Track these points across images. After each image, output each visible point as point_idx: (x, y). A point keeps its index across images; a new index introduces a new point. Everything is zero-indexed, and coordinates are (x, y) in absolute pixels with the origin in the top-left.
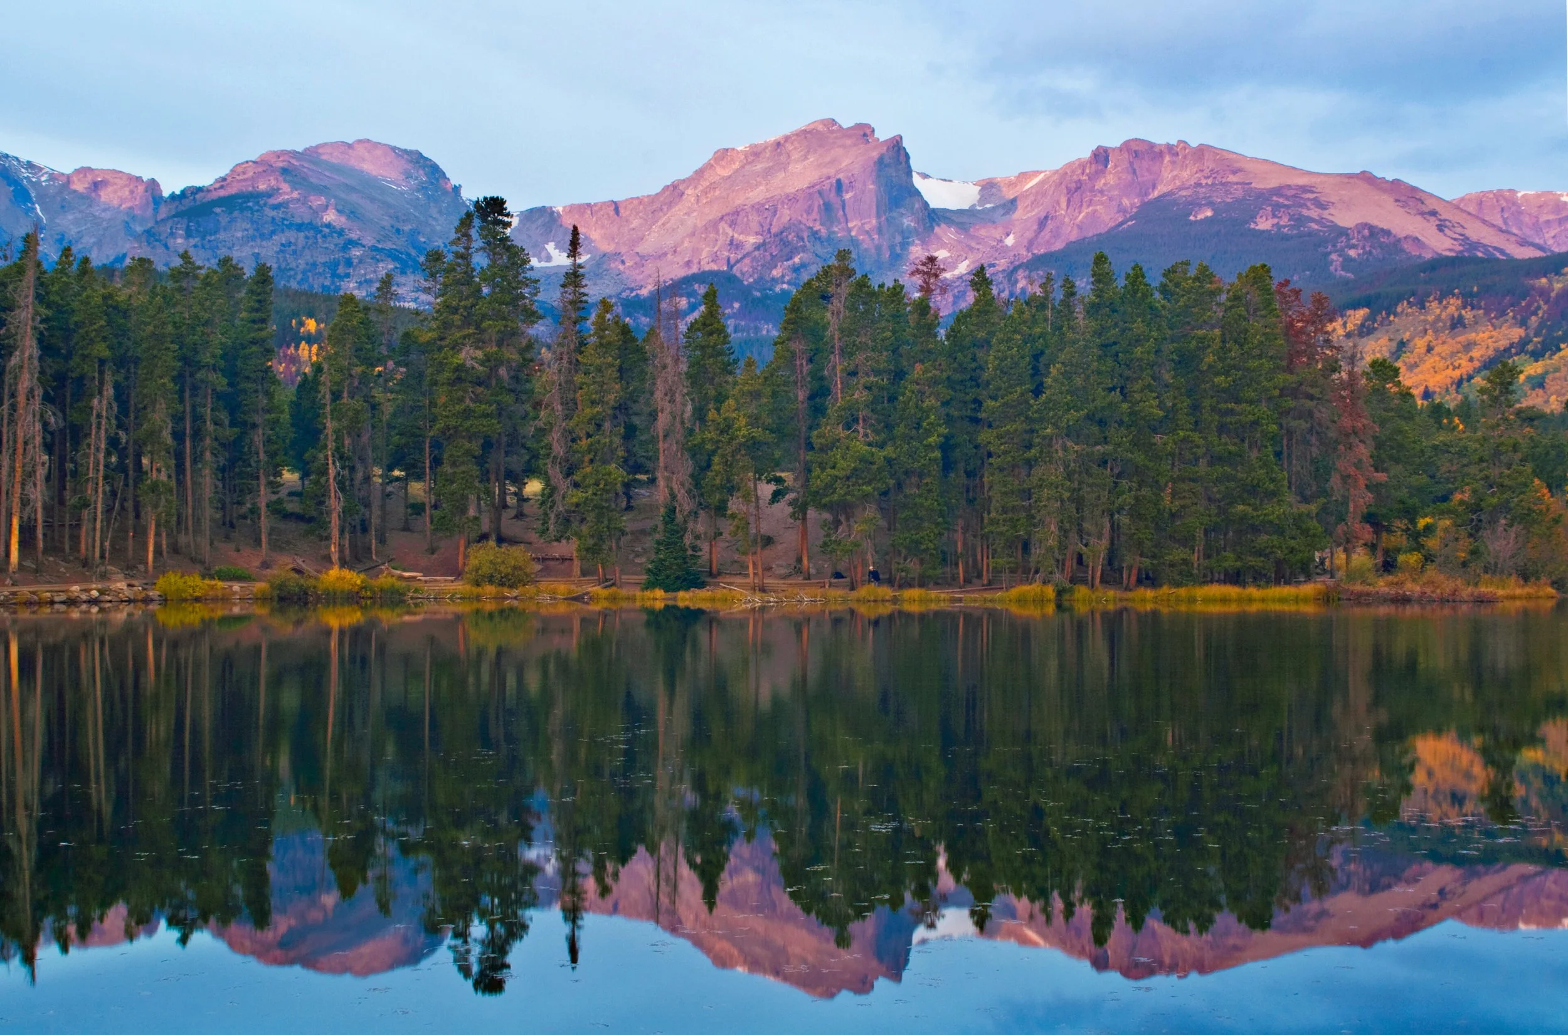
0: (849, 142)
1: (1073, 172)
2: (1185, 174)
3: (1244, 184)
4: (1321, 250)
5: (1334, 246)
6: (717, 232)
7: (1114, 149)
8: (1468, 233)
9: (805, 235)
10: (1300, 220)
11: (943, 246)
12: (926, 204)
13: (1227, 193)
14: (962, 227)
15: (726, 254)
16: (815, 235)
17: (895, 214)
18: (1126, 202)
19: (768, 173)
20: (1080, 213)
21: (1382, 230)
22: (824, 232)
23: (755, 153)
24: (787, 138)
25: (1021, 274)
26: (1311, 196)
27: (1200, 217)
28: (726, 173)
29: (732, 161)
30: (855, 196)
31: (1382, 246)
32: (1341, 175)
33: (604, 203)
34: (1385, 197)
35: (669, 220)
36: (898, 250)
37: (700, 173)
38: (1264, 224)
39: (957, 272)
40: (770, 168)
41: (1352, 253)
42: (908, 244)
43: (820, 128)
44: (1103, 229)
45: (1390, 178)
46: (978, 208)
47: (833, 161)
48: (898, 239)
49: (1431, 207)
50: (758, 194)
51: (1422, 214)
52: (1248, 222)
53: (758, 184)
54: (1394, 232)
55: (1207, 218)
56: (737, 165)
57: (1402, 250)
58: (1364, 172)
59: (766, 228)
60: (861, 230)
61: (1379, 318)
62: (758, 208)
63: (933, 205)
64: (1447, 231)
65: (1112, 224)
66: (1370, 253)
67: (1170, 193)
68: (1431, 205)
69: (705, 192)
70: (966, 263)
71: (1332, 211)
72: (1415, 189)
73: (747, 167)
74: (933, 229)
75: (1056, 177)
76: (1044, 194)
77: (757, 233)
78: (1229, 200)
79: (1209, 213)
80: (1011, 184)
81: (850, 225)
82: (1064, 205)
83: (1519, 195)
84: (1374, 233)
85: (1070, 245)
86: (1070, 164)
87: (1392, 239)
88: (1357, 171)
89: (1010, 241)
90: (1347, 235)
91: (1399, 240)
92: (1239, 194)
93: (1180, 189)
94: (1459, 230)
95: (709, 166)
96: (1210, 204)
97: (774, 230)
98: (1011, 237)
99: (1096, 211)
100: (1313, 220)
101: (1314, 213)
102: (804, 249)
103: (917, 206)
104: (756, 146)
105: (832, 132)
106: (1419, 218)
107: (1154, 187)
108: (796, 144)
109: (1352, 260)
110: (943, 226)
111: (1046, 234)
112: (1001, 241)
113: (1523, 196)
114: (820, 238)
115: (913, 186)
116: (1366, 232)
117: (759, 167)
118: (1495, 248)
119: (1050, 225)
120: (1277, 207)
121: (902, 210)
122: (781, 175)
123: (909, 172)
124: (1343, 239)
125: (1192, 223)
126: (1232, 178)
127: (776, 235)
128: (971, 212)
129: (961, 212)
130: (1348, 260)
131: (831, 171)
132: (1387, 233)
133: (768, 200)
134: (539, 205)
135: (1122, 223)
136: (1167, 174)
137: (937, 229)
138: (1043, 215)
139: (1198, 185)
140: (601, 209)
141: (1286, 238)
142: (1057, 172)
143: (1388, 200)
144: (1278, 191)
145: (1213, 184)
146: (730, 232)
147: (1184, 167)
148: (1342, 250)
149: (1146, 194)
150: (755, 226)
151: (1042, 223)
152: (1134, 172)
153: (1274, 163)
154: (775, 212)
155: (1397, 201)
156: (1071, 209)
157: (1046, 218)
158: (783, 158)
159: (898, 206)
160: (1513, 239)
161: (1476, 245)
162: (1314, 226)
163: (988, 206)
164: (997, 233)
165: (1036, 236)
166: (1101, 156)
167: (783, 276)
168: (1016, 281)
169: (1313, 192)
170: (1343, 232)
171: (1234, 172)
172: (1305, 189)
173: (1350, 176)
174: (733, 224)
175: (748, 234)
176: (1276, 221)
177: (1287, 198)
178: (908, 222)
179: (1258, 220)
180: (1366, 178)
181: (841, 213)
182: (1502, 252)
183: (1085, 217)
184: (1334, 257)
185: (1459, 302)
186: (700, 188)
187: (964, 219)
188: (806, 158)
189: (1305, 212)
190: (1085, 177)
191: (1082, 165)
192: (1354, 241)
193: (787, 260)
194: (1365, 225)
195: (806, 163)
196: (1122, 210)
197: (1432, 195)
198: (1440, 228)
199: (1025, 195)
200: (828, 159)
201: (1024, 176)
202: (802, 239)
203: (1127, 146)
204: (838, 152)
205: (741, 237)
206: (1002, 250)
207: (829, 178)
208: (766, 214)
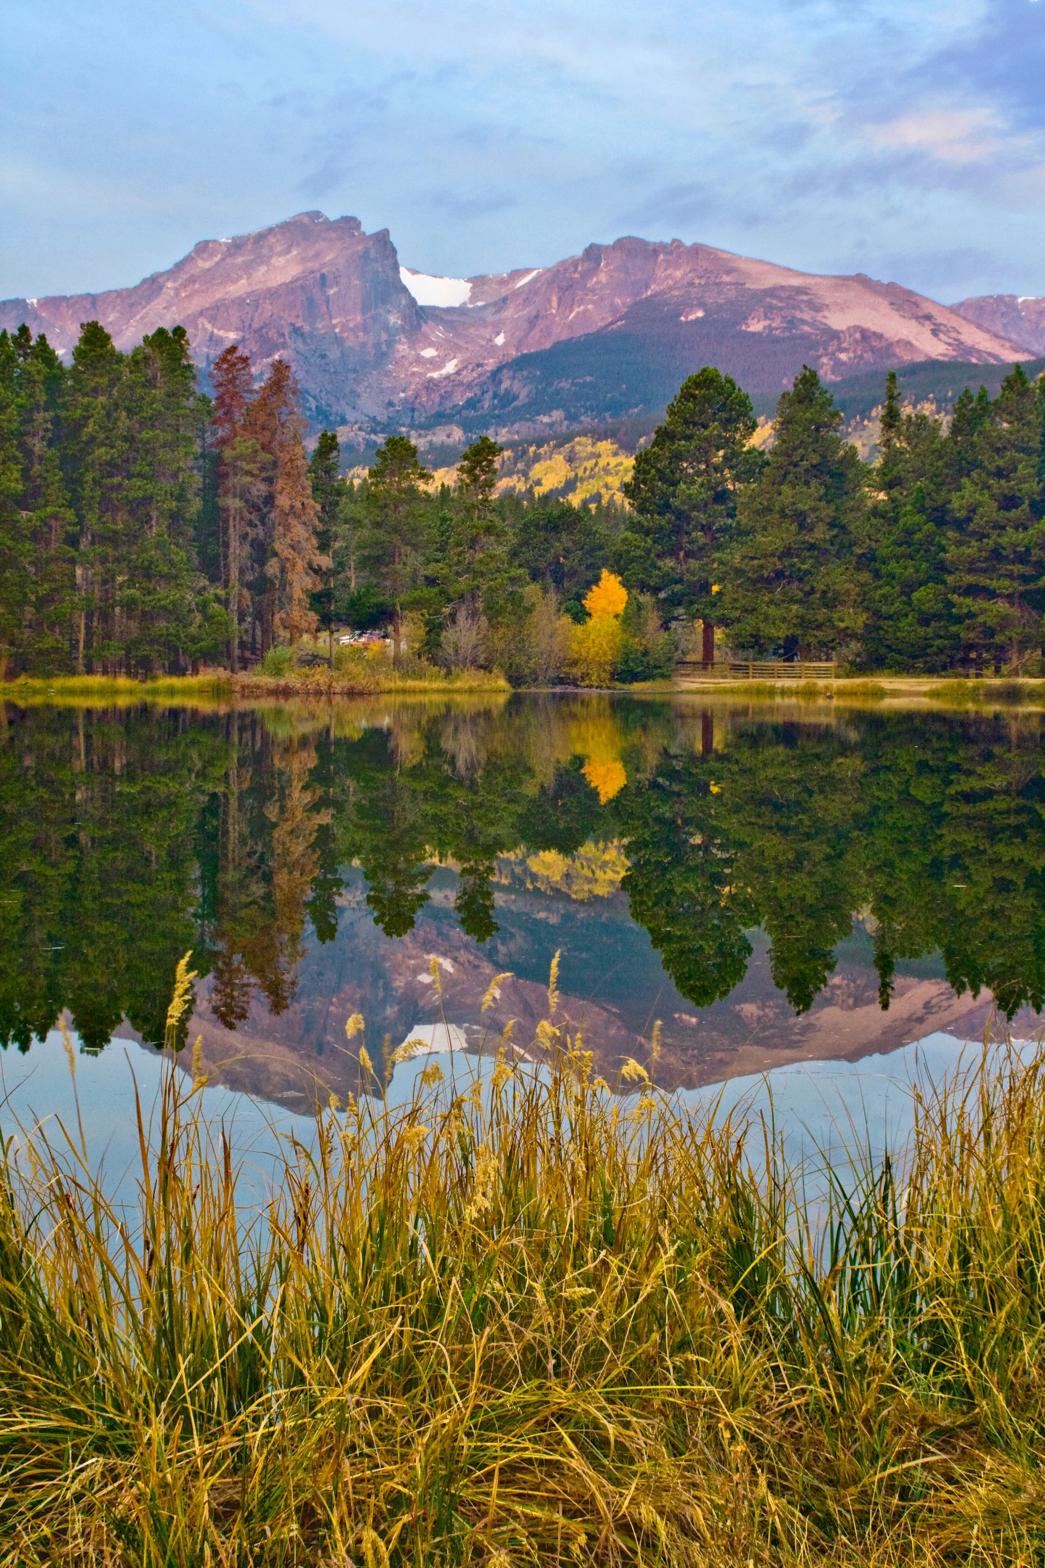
0: (333, 235)
1: (566, 270)
2: (678, 274)
3: (736, 284)
4: (812, 353)
5: (825, 349)
6: (196, 328)
7: (607, 247)
8: (962, 338)
9: (286, 331)
10: (792, 323)
11: (431, 344)
12: (413, 301)
13: (720, 293)
14: (450, 326)
15: (205, 350)
16: (297, 331)
17: (381, 311)
18: (618, 301)
19: (248, 268)
20: (571, 311)
21: (874, 333)
22: (306, 328)
23: (237, 245)
24: (270, 231)
25: (506, 374)
26: (805, 298)
27: (691, 317)
28: (207, 265)
29: (212, 255)
30: (339, 292)
31: (873, 350)
32: (836, 277)
33: (81, 296)
34: (880, 300)
35: (147, 314)
36: (384, 348)
37: (179, 267)
38: (756, 326)
39: (444, 372)
40: (252, 261)
41: (843, 357)
42: (395, 342)
43: (306, 220)
44: (592, 329)
45: (885, 281)
46: (470, 306)
47: (317, 255)
48: (384, 336)
49: (926, 311)
50: (239, 288)
51: (917, 318)
52: (739, 324)
53: (240, 278)
54: (887, 335)
55: (697, 319)
56: (217, 259)
57: (894, 355)
58: (858, 275)
59: (247, 324)
60: (344, 328)
61: (853, 423)
62: (239, 302)
63: (421, 302)
64: (941, 336)
65: (601, 324)
66: (861, 357)
67: (663, 292)
68: (928, 308)
69: (184, 286)
70: (455, 362)
71: (826, 313)
72: (910, 293)
73: (228, 260)
74: (419, 326)
75: (549, 274)
76: (536, 293)
77: (237, 329)
78: (721, 301)
79: (700, 314)
80: (503, 282)
81: (335, 321)
82: (555, 303)
83: (1020, 300)
84: (866, 336)
85: (558, 343)
86: (562, 263)
87: (884, 343)
88: (852, 273)
89: (500, 340)
90: (839, 338)
91: (891, 344)
92: (732, 294)
93: (671, 288)
94: (953, 335)
95: (188, 259)
96: (702, 305)
97: (255, 326)
98: (502, 335)
99: (586, 311)
100: (803, 322)
101: (807, 316)
102: (284, 346)
103: (404, 302)
104: (239, 238)
105: (316, 225)
106: (913, 323)
107: (647, 287)
108: (279, 237)
109: (844, 364)
110: (430, 322)
111: (536, 333)
112: (490, 340)
113: (1024, 302)
114: (302, 335)
115: (400, 281)
116: (858, 336)
117: (240, 260)
118: (989, 354)
119: (541, 324)
120: (770, 308)
121: (389, 307)
122: (263, 269)
123: (396, 268)
124: (835, 342)
125: (681, 323)
126: (726, 279)
127: (256, 331)
128: (461, 310)
129: (450, 310)
130: (838, 363)
131: (315, 265)
132: (880, 337)
133: (249, 295)
134: (12, 296)
135: (612, 323)
136: (660, 273)
137: (424, 328)
138: (534, 313)
139: (691, 284)
140: (76, 302)
141: (776, 341)
142: (549, 270)
143: (883, 304)
144: (772, 292)
145: (707, 284)
146: (209, 326)
147: (677, 267)
148: (833, 353)
149: (639, 293)
150: (234, 320)
151: (533, 322)
152: (627, 272)
153: (769, 264)
154: (257, 307)
155: (892, 304)
156: (562, 308)
157: (536, 317)
158: (265, 251)
159: (384, 302)
160: (1008, 344)
161: (971, 350)
162: (807, 329)
163: (480, 304)
164: (487, 332)
165: (526, 336)
166: (593, 253)
167: (262, 374)
168: (500, 382)
169: (807, 294)
170: (835, 335)
171: (729, 272)
172: (800, 290)
173: (845, 278)
174: (213, 320)
175: (229, 330)
176: (767, 323)
177: (781, 299)
178: (394, 320)
179: (750, 321)
180: (862, 281)
181: (324, 309)
182: (995, 357)
183: (576, 317)
184: (825, 360)
185: (934, 407)
186: (180, 281)
187: (455, 318)
188: (288, 251)
189: (798, 314)
190: (577, 276)
191: (575, 263)
192: (845, 345)
193: (268, 356)
194: (857, 328)
195: (289, 256)
196: (614, 310)
197: (927, 300)
198: (935, 333)
199: (517, 293)
200: (312, 253)
201: (516, 274)
202: (283, 335)
203: (620, 244)
204: (322, 245)
205: (221, 333)
206: (493, 350)
207: (312, 272)
208: (247, 309)
